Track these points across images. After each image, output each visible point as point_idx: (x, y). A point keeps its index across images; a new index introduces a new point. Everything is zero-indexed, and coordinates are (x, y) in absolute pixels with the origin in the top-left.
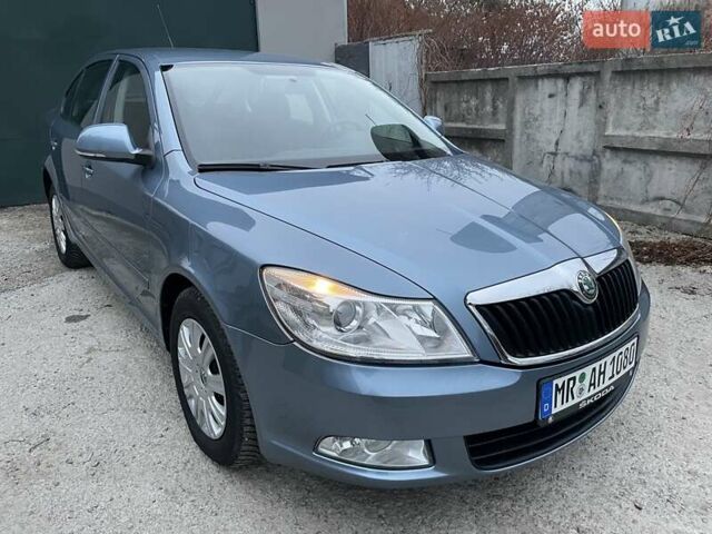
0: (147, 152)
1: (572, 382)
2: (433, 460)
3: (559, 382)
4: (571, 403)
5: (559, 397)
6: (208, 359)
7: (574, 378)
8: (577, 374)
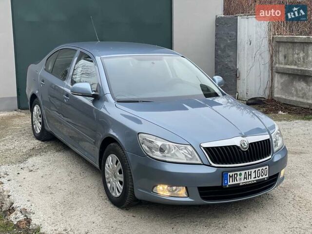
0: (97, 93)
1: (236, 175)
2: (188, 196)
3: (231, 174)
4: (236, 182)
5: (231, 179)
6: (118, 169)
7: (237, 174)
8: (238, 173)
